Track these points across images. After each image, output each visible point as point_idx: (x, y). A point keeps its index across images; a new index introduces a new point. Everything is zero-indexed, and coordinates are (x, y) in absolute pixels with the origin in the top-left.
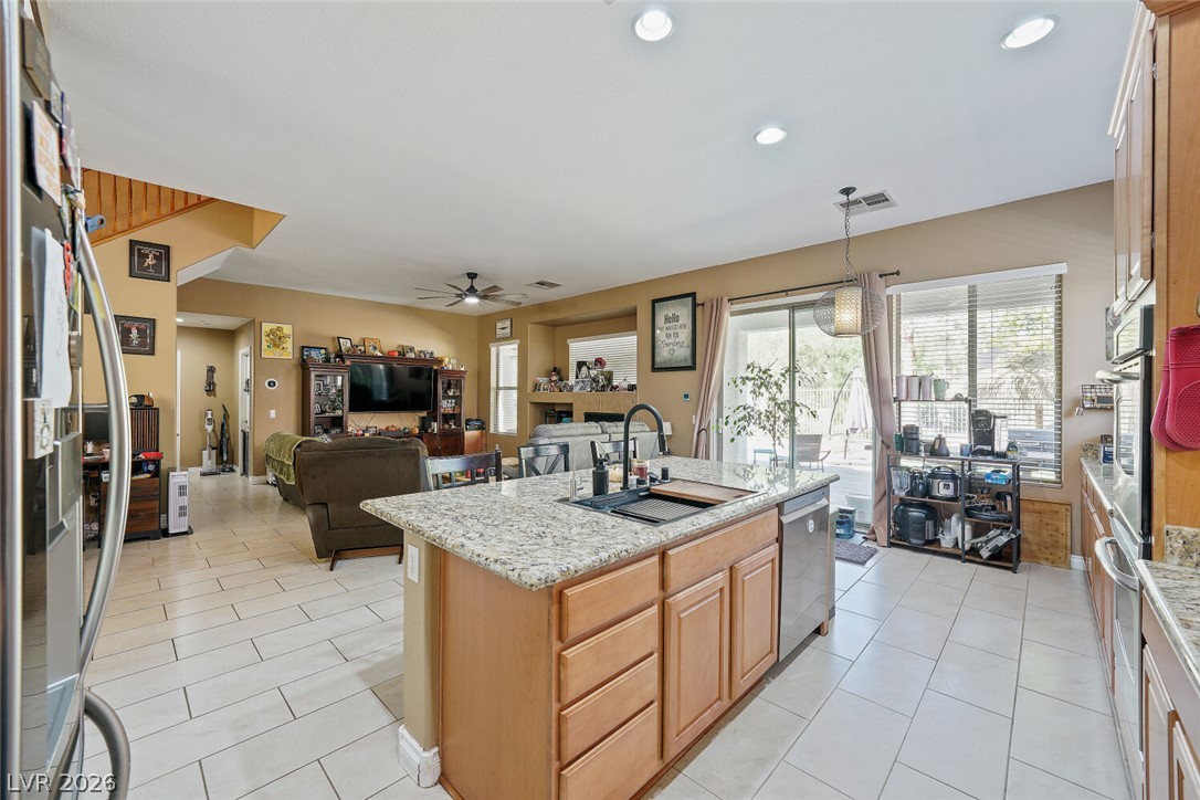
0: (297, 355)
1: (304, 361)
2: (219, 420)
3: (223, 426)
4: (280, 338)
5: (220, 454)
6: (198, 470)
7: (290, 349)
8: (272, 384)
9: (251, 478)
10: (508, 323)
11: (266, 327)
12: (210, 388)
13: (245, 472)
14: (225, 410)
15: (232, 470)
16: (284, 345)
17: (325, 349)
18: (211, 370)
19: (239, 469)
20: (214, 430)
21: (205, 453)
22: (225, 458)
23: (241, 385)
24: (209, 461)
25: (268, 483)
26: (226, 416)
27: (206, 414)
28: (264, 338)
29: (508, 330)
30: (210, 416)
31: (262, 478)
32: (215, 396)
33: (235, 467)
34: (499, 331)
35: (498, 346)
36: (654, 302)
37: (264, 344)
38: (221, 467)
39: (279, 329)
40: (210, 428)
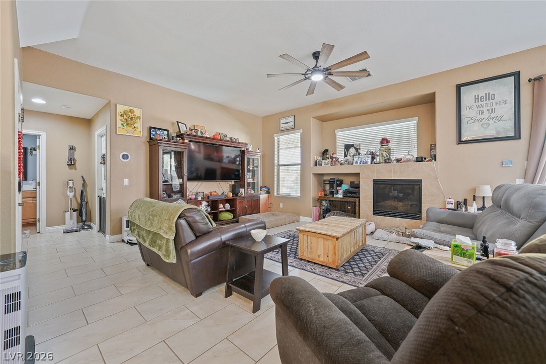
0: (146, 134)
1: (151, 139)
2: (79, 188)
3: (82, 193)
4: (132, 119)
5: (81, 214)
6: (62, 228)
7: (140, 129)
8: (125, 157)
9: (108, 237)
10: (291, 119)
11: (121, 109)
12: (72, 163)
13: (102, 229)
14: (84, 180)
15: (90, 227)
16: (135, 125)
17: (167, 130)
18: (72, 148)
19: (96, 226)
20: (75, 196)
21: (68, 215)
22: (84, 218)
23: (98, 159)
24: (71, 220)
25: (123, 241)
26: (84, 185)
27: (68, 184)
28: (119, 117)
29: (292, 124)
30: (71, 185)
31: (118, 237)
32: (76, 169)
33: (92, 225)
34: (282, 126)
35: (279, 136)
36: (459, 87)
37: (119, 123)
38: (81, 224)
39: (132, 111)
40: (71, 195)
